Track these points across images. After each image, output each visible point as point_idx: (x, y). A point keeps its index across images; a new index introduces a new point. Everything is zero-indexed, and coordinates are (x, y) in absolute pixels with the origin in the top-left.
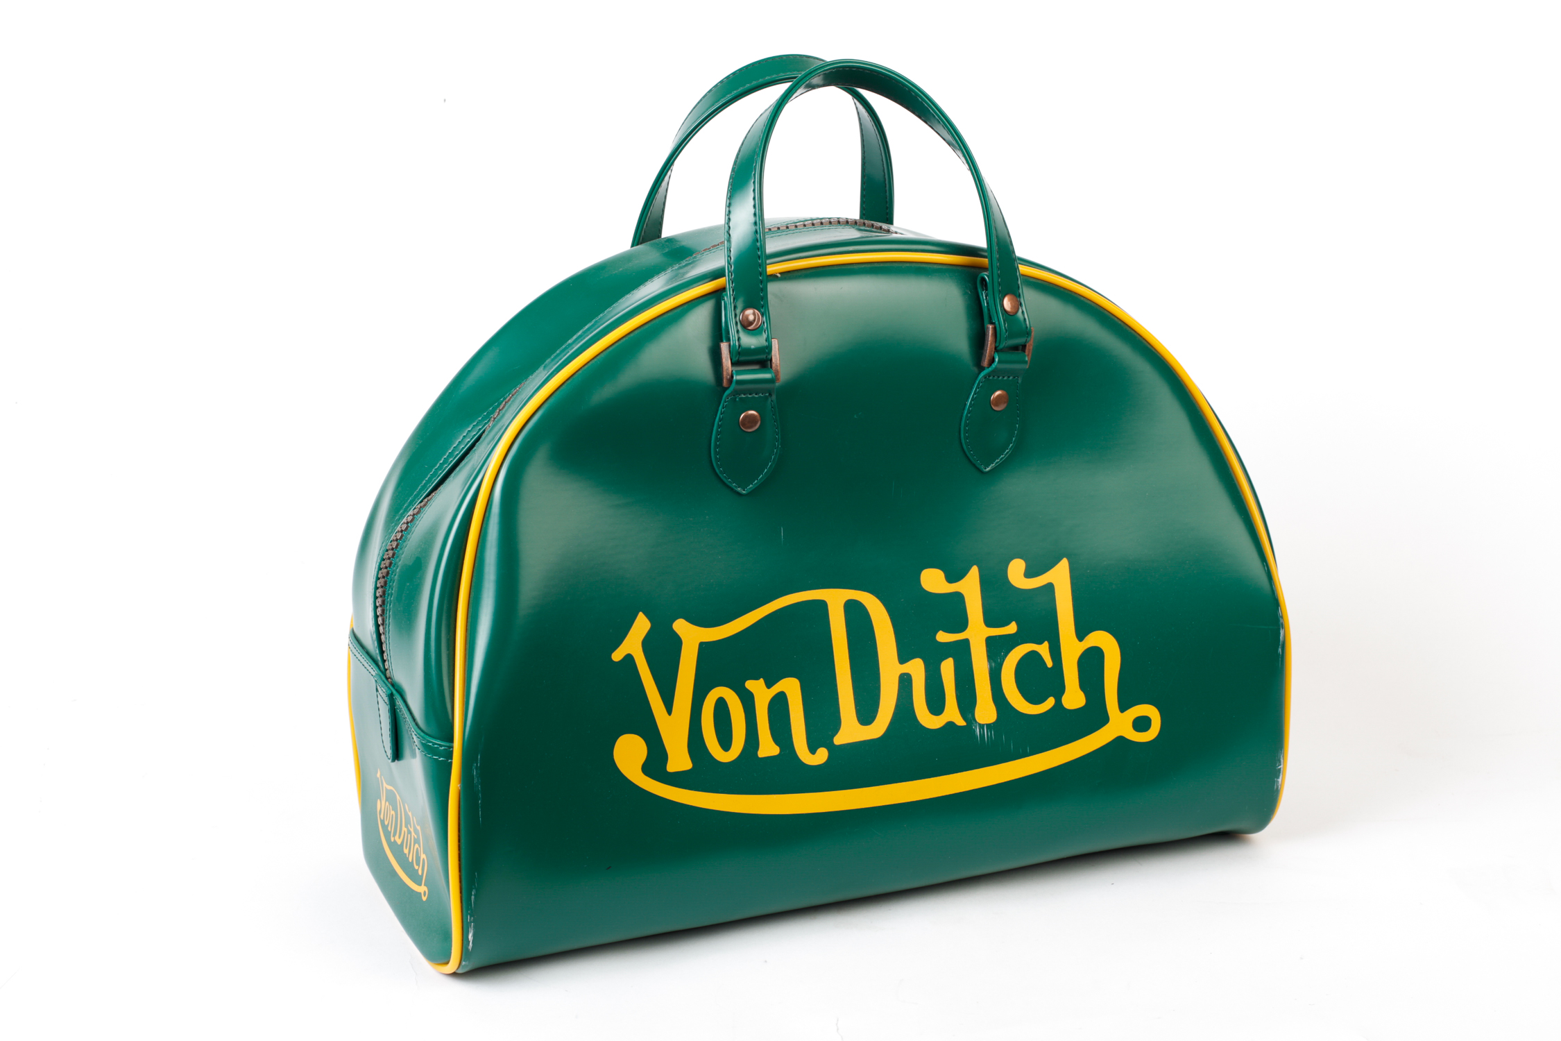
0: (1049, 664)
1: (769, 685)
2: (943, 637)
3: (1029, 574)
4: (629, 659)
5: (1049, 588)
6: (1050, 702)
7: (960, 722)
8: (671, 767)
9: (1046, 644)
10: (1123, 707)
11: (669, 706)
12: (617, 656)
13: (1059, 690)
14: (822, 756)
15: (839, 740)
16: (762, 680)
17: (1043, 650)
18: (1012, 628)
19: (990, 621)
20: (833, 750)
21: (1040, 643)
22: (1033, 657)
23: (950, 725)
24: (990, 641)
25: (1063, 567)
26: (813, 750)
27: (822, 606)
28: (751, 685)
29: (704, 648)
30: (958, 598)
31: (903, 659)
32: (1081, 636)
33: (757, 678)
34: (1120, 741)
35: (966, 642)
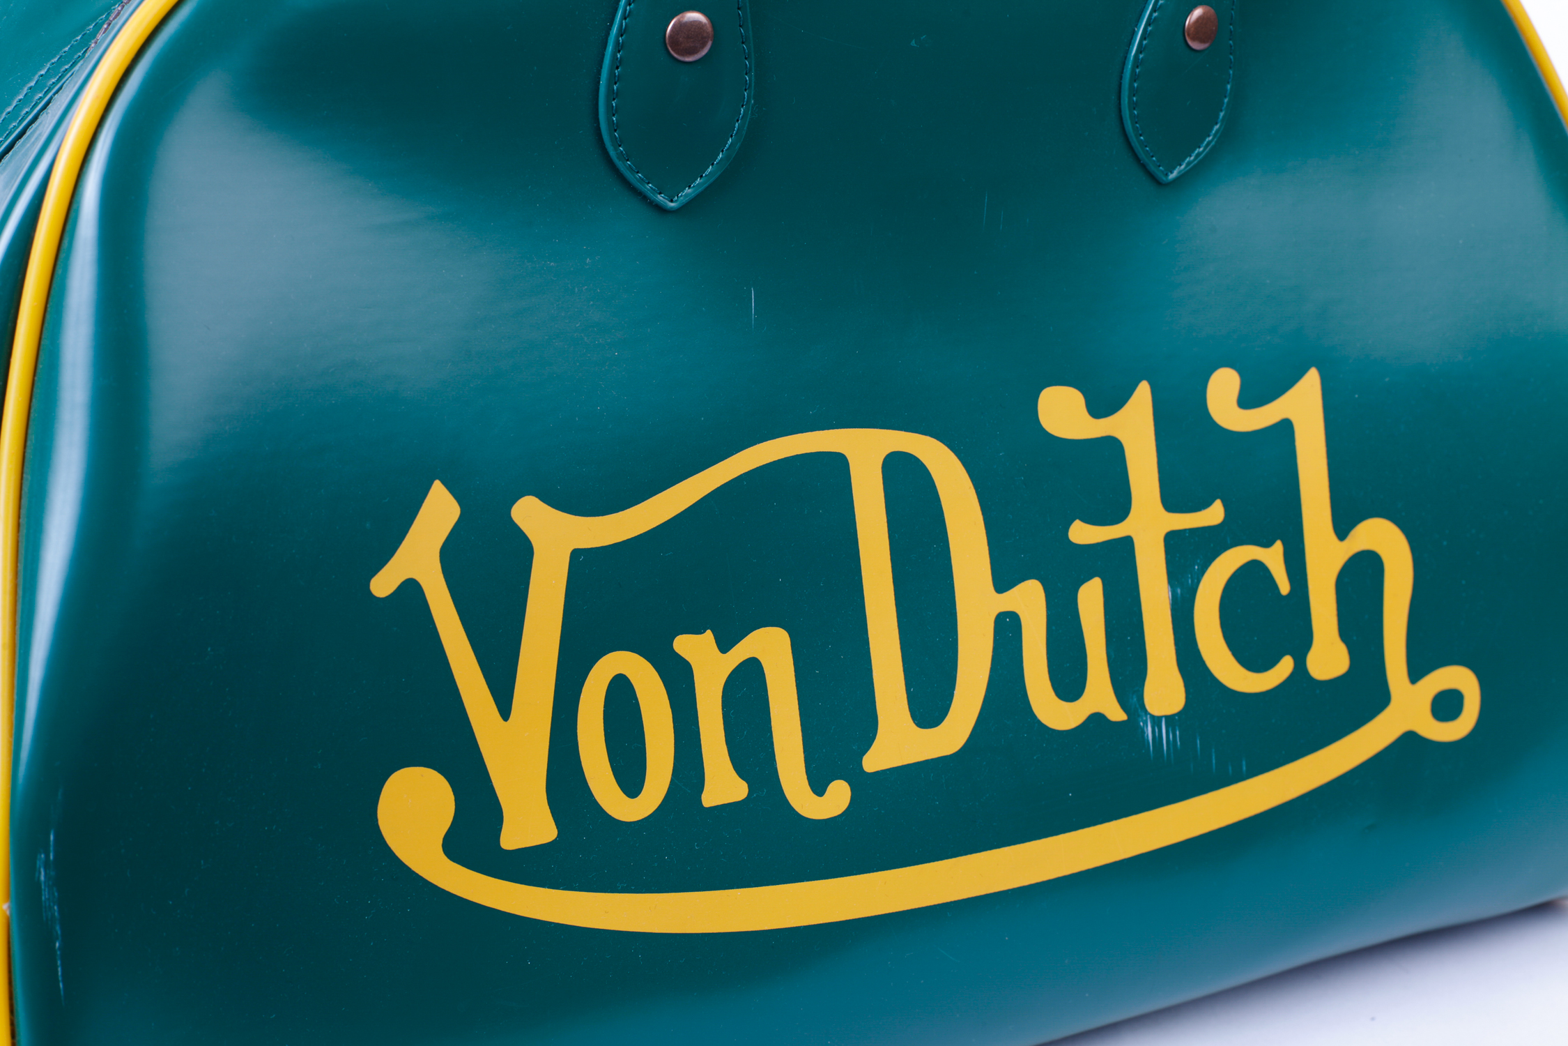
0: (1284, 587)
1: (725, 645)
2: (1082, 533)
3: (1248, 399)
4: (411, 590)
5: (1284, 429)
6: (1285, 666)
7: (1116, 714)
8: (511, 839)
9: (1278, 546)
10: (1416, 672)
11: (504, 705)
12: (383, 584)
13: (1301, 642)
14: (838, 797)
15: (874, 761)
16: (709, 632)
17: (1273, 557)
18: (1214, 514)
19: (1172, 501)
20: (862, 783)
21: (1267, 544)
22: (1255, 570)
23: (1097, 720)
24: (1174, 541)
25: (1310, 387)
26: (819, 786)
27: (836, 465)
28: (685, 645)
29: (582, 562)
30: (1111, 449)
31: (1002, 583)
32: (1342, 529)
33: (699, 631)
34: (1410, 740)
35: (1126, 545)
